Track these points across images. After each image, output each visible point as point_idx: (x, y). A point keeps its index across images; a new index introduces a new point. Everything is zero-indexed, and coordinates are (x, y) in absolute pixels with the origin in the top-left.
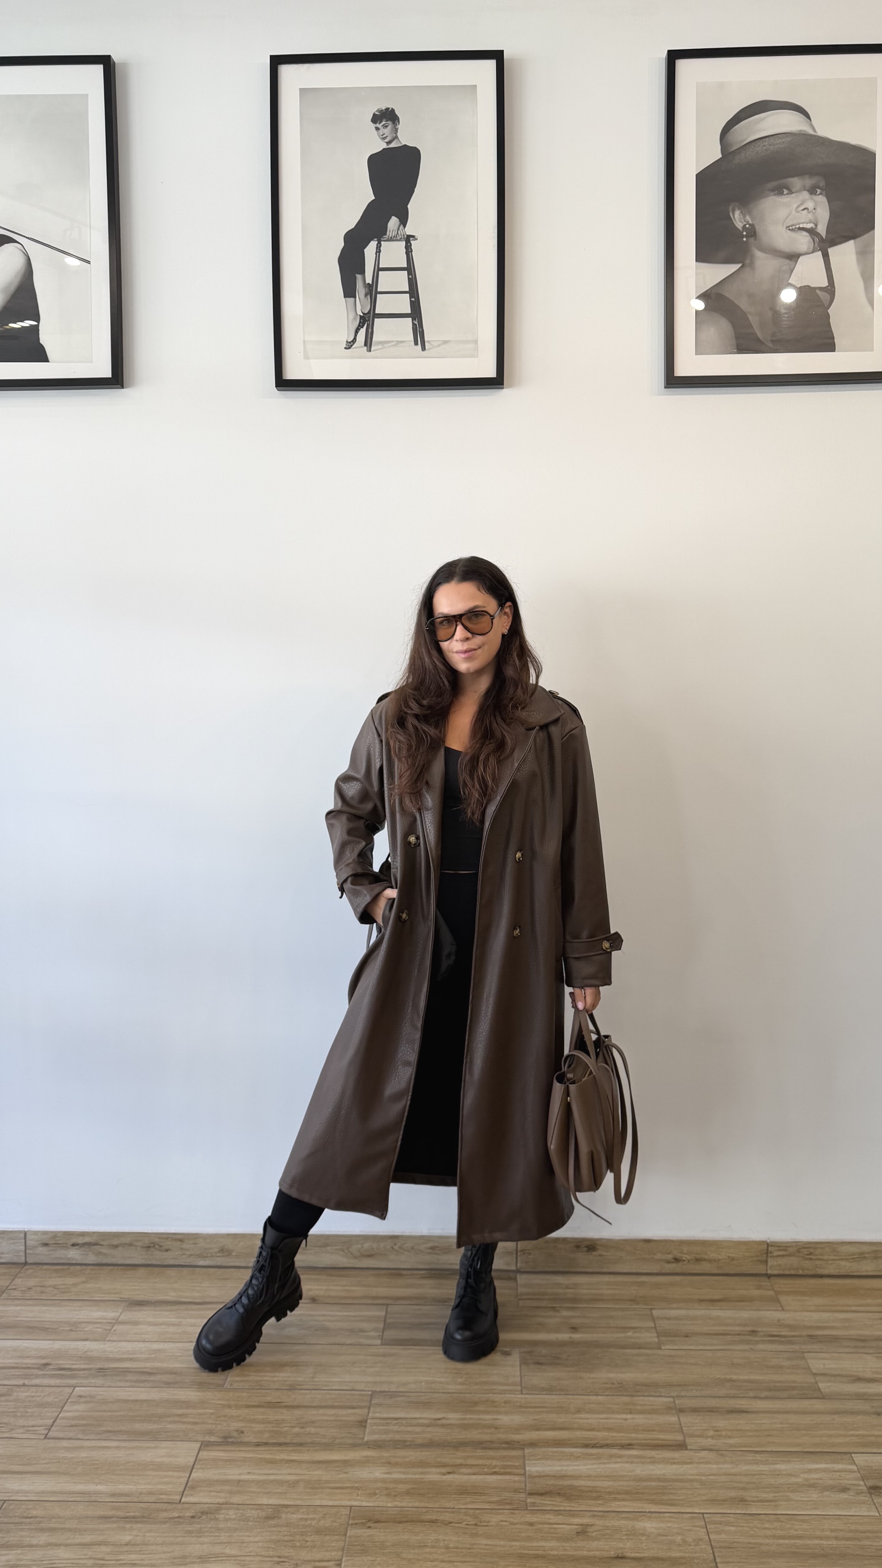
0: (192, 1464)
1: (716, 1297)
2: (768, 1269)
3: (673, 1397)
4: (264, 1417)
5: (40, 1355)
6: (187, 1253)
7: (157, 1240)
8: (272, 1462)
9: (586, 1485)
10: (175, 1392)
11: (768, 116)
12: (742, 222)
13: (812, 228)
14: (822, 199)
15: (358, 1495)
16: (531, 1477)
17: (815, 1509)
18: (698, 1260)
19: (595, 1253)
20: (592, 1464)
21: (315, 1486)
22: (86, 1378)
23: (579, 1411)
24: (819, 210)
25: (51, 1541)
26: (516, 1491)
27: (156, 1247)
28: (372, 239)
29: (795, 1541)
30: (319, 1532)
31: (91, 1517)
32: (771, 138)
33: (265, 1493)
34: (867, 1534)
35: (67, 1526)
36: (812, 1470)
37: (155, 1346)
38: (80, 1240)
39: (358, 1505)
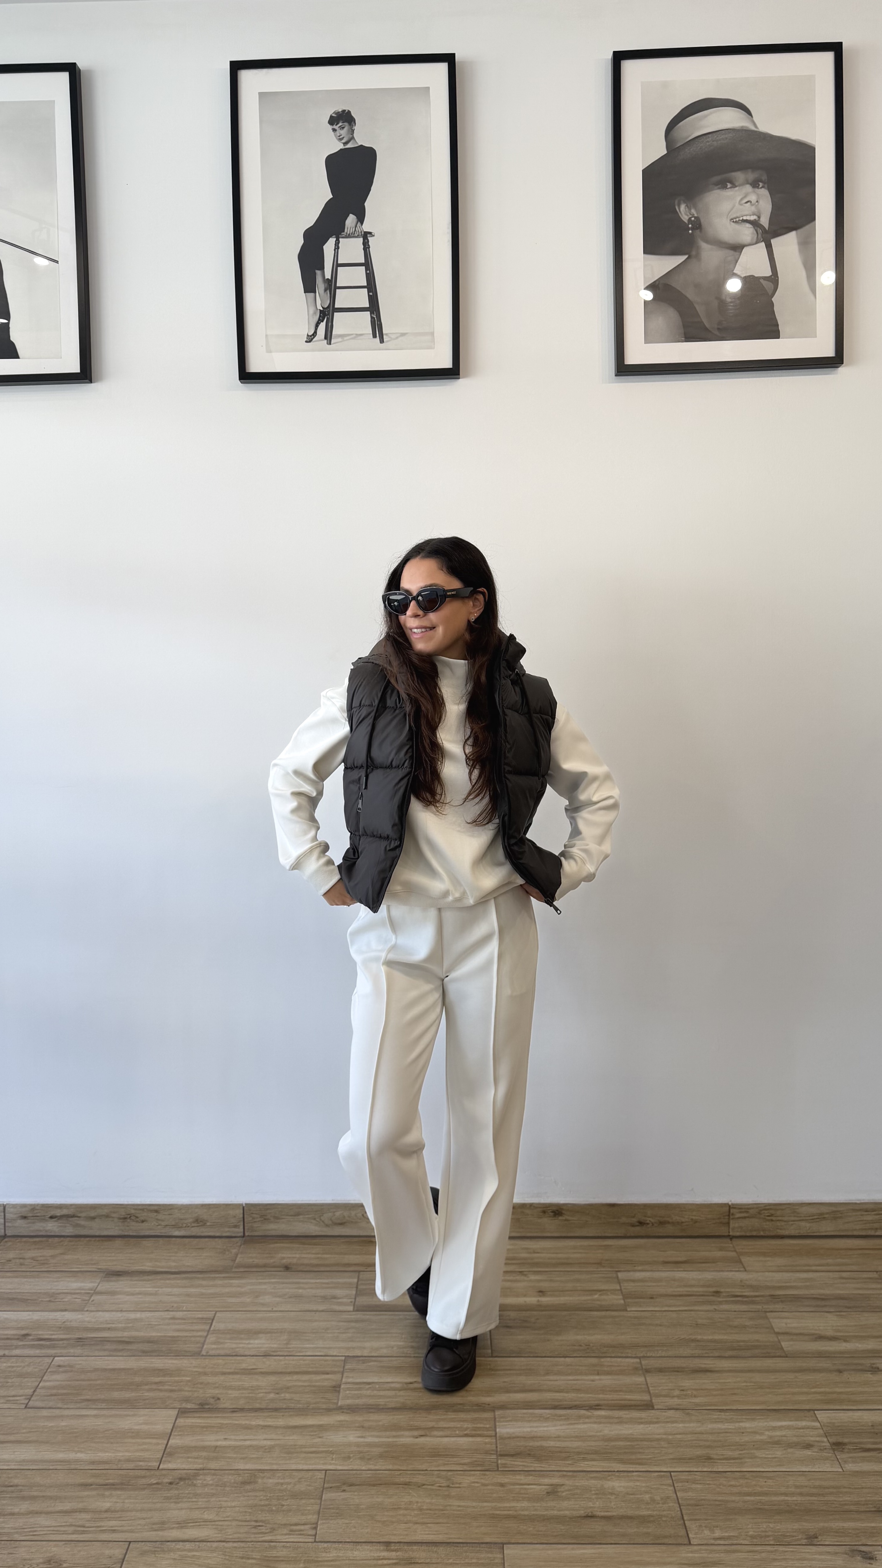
0: (170, 1431)
1: (680, 1259)
2: (731, 1230)
3: (639, 1358)
4: (240, 1383)
5: (19, 1326)
6: (163, 1223)
7: (133, 1211)
8: (248, 1428)
9: (557, 1446)
10: (153, 1360)
11: (711, 113)
12: (688, 215)
13: (755, 220)
14: (764, 192)
15: (332, 1459)
16: (502, 1438)
17: (780, 1465)
18: (662, 1223)
19: (560, 1218)
20: (561, 1425)
21: (290, 1451)
22: (65, 1348)
23: (547, 1373)
24: (761, 202)
25: (32, 1509)
26: (487, 1452)
27: (132, 1218)
28: (331, 237)
29: (761, 1498)
30: (295, 1496)
31: (72, 1485)
32: (714, 134)
33: (241, 1458)
34: (831, 1490)
35: (49, 1494)
36: (776, 1427)
37: (132, 1316)
38: (58, 1213)
39: (334, 1469)
